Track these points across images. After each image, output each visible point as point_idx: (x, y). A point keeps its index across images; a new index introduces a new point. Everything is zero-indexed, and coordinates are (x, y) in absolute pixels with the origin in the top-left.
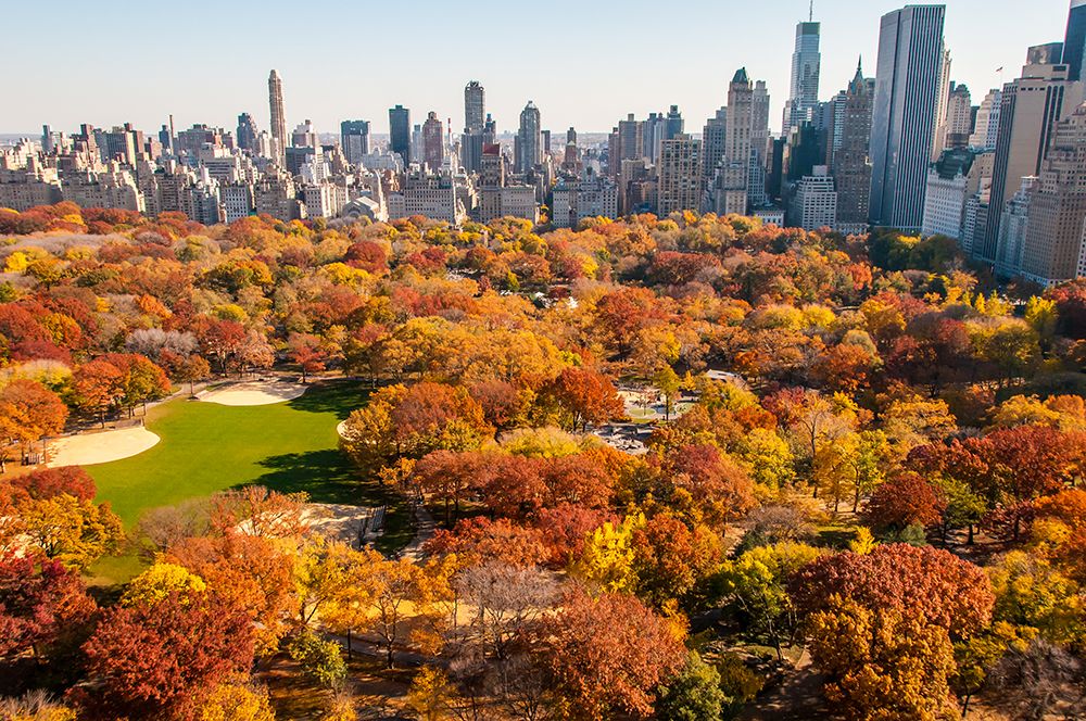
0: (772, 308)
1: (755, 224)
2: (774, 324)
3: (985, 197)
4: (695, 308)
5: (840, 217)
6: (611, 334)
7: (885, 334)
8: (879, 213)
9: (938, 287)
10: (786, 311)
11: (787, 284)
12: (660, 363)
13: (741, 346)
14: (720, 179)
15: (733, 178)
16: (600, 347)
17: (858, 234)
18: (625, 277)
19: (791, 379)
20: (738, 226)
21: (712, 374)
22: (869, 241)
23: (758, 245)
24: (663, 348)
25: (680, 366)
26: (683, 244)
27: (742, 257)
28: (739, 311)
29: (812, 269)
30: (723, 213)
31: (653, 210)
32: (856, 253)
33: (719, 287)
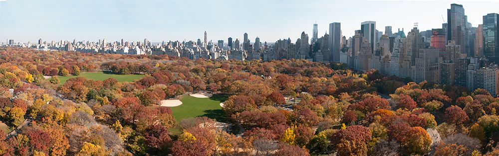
0: (314, 78)
1: (307, 61)
2: (315, 81)
3: (351, 56)
4: (297, 78)
5: (324, 60)
6: (280, 84)
7: (338, 83)
8: (331, 59)
9: (345, 73)
10: (317, 79)
11: (316, 73)
12: (292, 91)
13: (309, 87)
14: (299, 53)
15: (302, 52)
16: (277, 87)
17: (328, 63)
18: (283, 72)
19: (320, 93)
20: (303, 61)
21: (303, 93)
22: (330, 65)
23: (307, 65)
24: (292, 87)
25: (296, 91)
26: (293, 65)
27: (306, 68)
28: (307, 79)
29: (321, 70)
30: (300, 59)
31: (286, 58)
32: (327, 66)
33: (302, 74)
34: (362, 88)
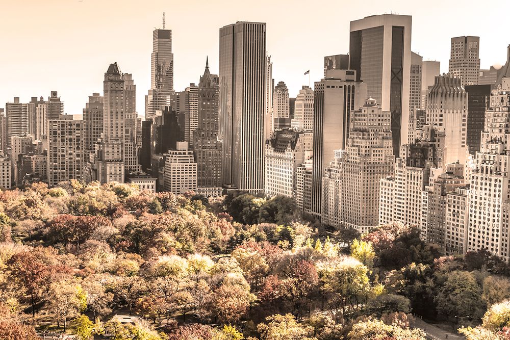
0: (163, 260)
1: (134, 190)
2: (166, 272)
3: (309, 165)
4: (94, 262)
5: (202, 183)
6: (24, 289)
7: (256, 279)
8: (229, 179)
9: (285, 235)
10: (171, 260)
11: (169, 238)
12: (72, 313)
13: (140, 293)
14: (101, 153)
15: (111, 152)
16: (13, 301)
17: (216, 197)
18: (34, 238)
19: (187, 318)
20: (119, 192)
21: (119, 319)
22: (226, 202)
23: (135, 207)
24: (73, 299)
25: (90, 312)
26: (73, 207)
27: (126, 218)
28: (133, 263)
29: (189, 225)
30: (104, 182)
31: (44, 179)
32: (216, 209)
33: (113, 243)
34: (353, 297)
